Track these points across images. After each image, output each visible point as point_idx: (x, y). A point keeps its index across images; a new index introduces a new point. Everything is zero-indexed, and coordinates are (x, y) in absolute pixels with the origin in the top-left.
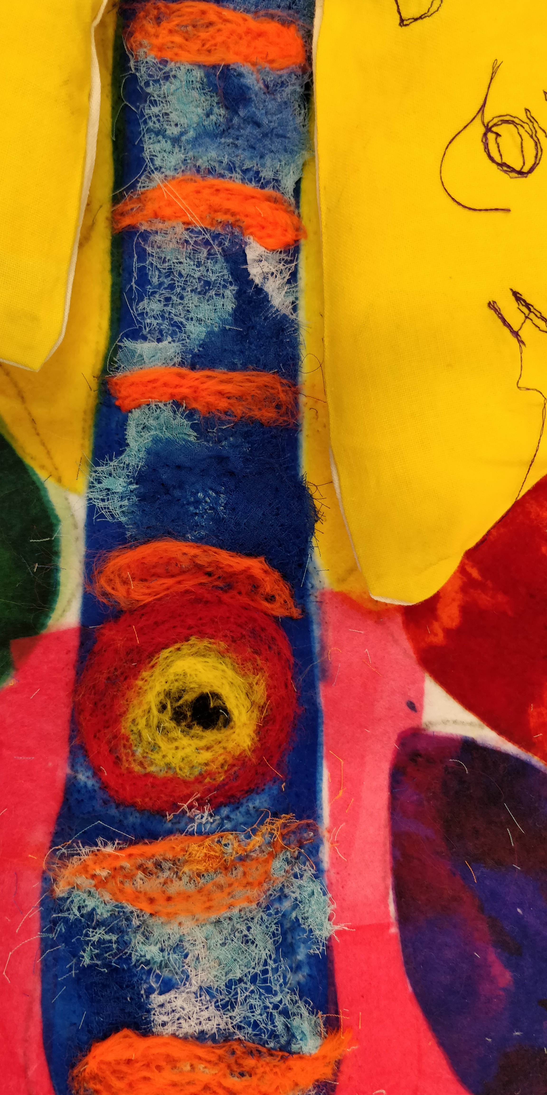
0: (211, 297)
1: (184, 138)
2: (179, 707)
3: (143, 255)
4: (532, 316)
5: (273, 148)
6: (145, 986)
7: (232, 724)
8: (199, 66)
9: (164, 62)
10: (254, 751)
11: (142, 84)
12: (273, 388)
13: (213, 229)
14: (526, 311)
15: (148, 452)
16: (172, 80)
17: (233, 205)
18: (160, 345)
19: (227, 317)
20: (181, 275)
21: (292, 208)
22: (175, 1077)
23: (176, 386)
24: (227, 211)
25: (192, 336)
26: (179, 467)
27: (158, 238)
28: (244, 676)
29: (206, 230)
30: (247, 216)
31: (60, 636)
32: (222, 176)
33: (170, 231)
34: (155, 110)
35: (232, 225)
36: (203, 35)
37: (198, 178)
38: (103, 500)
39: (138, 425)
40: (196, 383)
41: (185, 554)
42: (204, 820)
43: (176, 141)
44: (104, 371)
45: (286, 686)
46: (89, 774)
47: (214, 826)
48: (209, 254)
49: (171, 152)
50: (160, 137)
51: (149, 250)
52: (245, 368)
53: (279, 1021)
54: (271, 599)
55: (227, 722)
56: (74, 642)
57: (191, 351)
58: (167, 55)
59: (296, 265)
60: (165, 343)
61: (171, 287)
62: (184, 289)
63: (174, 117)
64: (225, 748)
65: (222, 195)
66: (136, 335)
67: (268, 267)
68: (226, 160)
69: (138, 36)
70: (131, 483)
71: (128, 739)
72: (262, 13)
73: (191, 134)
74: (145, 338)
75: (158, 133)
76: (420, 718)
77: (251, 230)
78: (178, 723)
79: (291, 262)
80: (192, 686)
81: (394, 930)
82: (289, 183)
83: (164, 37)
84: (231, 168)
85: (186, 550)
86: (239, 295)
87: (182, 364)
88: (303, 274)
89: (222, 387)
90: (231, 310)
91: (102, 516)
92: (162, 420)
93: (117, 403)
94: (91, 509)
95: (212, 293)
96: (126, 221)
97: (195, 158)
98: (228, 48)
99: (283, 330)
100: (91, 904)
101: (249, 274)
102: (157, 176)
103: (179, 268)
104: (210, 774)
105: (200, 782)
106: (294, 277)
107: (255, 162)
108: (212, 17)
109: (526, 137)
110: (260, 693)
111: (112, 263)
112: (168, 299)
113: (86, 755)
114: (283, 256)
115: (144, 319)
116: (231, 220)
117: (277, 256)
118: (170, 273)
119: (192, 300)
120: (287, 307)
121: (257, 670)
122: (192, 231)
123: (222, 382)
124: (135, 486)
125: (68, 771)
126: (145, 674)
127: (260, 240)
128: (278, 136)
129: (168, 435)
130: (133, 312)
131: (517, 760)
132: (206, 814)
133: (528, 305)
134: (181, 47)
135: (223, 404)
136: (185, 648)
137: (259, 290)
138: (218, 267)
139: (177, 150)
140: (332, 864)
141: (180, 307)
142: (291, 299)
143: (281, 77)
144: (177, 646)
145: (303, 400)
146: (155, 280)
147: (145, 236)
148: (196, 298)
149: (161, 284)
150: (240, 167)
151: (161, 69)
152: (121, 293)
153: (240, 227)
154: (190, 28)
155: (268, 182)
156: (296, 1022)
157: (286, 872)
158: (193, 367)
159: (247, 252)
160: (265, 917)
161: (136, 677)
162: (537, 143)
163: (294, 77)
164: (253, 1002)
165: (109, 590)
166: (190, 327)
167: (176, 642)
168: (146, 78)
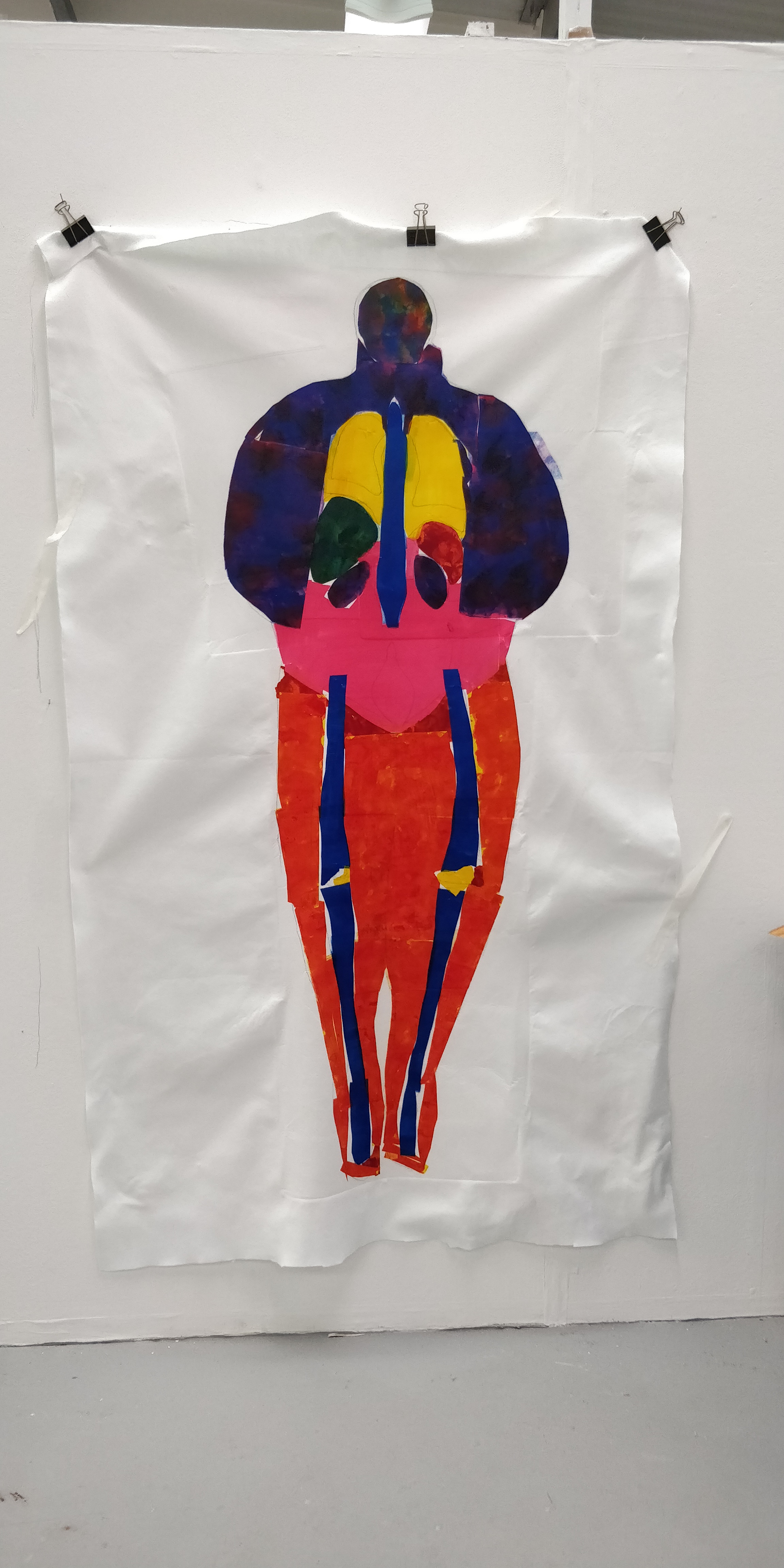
76: (418, 554)
131: (430, 559)
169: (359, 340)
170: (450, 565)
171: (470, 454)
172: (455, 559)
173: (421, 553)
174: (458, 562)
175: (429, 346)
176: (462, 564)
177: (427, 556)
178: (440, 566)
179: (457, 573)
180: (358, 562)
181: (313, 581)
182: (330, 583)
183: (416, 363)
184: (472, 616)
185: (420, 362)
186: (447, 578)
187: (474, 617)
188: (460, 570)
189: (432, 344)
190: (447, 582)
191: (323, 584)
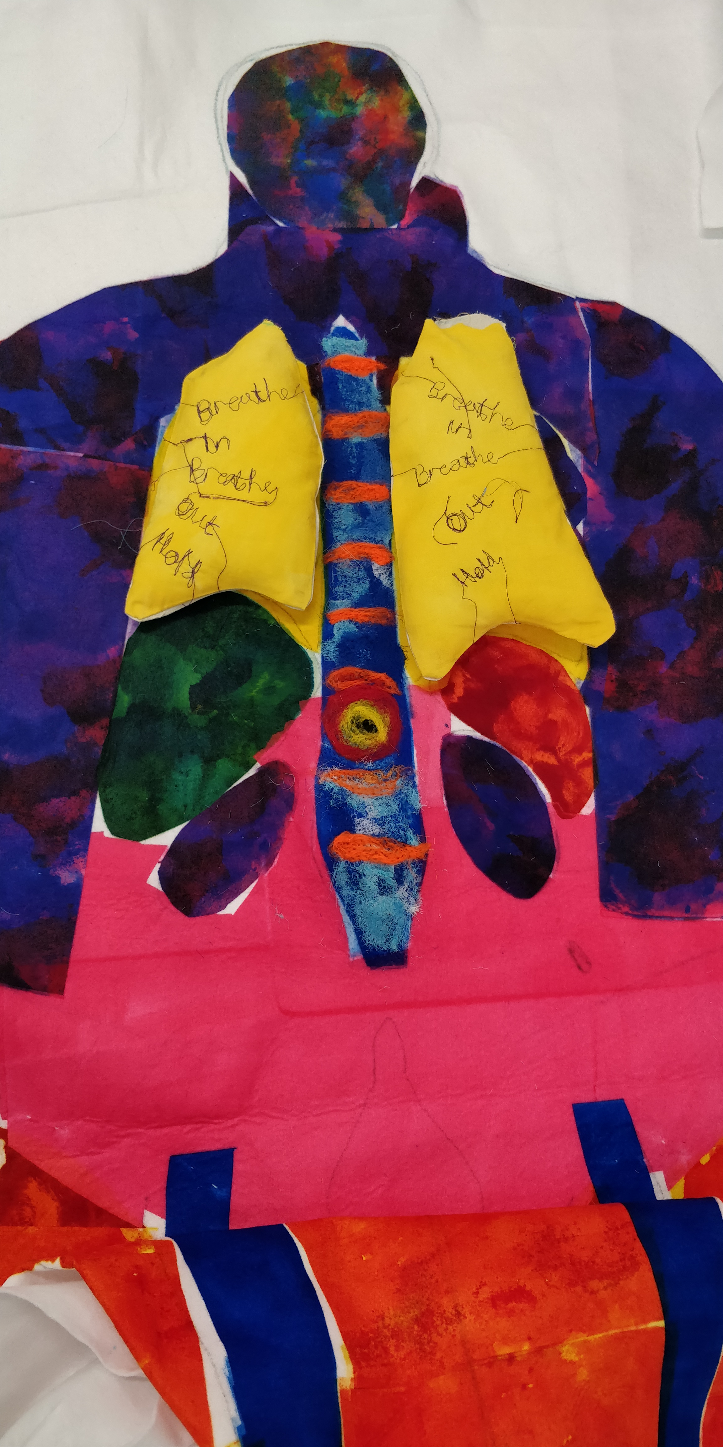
0: (361, 584)
1: (347, 529)
2: (358, 723)
3: (335, 571)
4: (468, 577)
5: (380, 529)
6: (352, 815)
7: (378, 732)
8: (351, 504)
9: (339, 504)
10: (387, 742)
11: (331, 512)
12: (385, 613)
13: (360, 560)
14: (466, 575)
15: (342, 637)
16: (341, 509)
17: (366, 551)
18: (343, 601)
19: (367, 590)
20: (349, 577)
21: (389, 550)
22: (365, 848)
23: (350, 615)
24: (364, 553)
25: (355, 597)
26: (352, 641)
27: (340, 565)
28: (381, 715)
29: (357, 561)
30: (372, 554)
31: (315, 699)
32: (362, 541)
33: (345, 562)
34: (336, 520)
35: (367, 558)
36: (352, 493)
37: (353, 543)
38: (327, 654)
39: (337, 628)
40: (357, 613)
41: (357, 672)
42: (370, 765)
43: (344, 530)
44: (324, 612)
45: (397, 719)
46: (329, 743)
47: (374, 767)
48: (359, 569)
49: (343, 535)
50: (339, 530)
51: (337, 569)
52: (375, 607)
53: (402, 832)
54: (390, 688)
55: (376, 730)
56: (320, 702)
57: (355, 602)
58: (339, 501)
59: (391, 570)
60: (345, 600)
61: (346, 581)
62: (351, 582)
63: (343, 522)
64: (376, 740)
65: (363, 548)
66: (335, 599)
67: (380, 571)
68: (363, 536)
69: (329, 495)
70: (336, 647)
71: (341, 732)
72: (373, 482)
73: (350, 527)
74: (338, 600)
75: (338, 529)
76: (450, 730)
77: (374, 559)
78: (358, 728)
79: (389, 569)
80: (362, 716)
81: (446, 810)
82: (387, 541)
83: (338, 495)
84: (365, 538)
85: (356, 670)
86: (370, 582)
87: (352, 607)
88: (394, 573)
89: (366, 613)
90: (368, 588)
91: (327, 659)
92: (345, 626)
93: (330, 622)
94: (323, 658)
95: (361, 582)
96: (329, 560)
97: (352, 536)
98: (361, 496)
99: (388, 593)
100: (332, 786)
101: (374, 574)
102: (338, 543)
103: (349, 574)
104: (370, 748)
105: (367, 751)
106: (391, 574)
107: (373, 535)
108: (355, 486)
109: (461, 519)
110: (388, 719)
111: (325, 575)
112: (345, 586)
113: (327, 736)
114: (386, 567)
115: (337, 593)
116: (366, 556)
117: (384, 568)
118: (345, 577)
119: (354, 585)
120: (389, 584)
121: (386, 712)
122: (352, 561)
123: (366, 612)
124: (337, 649)
125: (321, 743)
126: (345, 711)
127: (377, 562)
128: (381, 525)
129: (348, 630)
130: (334, 592)
131: (489, 743)
132: (370, 763)
133: (466, 573)
134: (344, 498)
135: (367, 619)
136: (359, 702)
137: (378, 580)
138: (362, 573)
139: (345, 534)
140: (420, 784)
141: (350, 588)
142: (390, 582)
143: (381, 504)
144: (356, 702)
145: (397, 617)
146: (340, 580)
147: (336, 565)
148: (355, 584)
149: (342, 581)
150: (368, 537)
151: (337, 506)
152: (328, 585)
153: (369, 558)
154: (347, 491)
155: (379, 542)
156: (408, 834)
157: (402, 784)
158: (356, 608)
159: (373, 567)
160: (395, 800)
161: (342, 711)
162: (465, 521)
163: (386, 504)
164: (391, 824)
165: (331, 684)
166: (354, 594)
167: (355, 701)
168: (332, 510)
169: (233, 178)
170: (552, 760)
171: (574, 448)
172: (565, 743)
173: (459, 728)
174: (578, 750)
175: (426, 182)
176: (590, 755)
177: (477, 735)
178: (524, 764)
179: (579, 783)
180: (258, 765)
181: (108, 834)
182: (167, 838)
183: (395, 226)
184: (645, 917)
185: (404, 223)
186: (548, 798)
187: (651, 917)
188: (587, 774)
189: (432, 176)
190: (551, 810)
191: (144, 842)
